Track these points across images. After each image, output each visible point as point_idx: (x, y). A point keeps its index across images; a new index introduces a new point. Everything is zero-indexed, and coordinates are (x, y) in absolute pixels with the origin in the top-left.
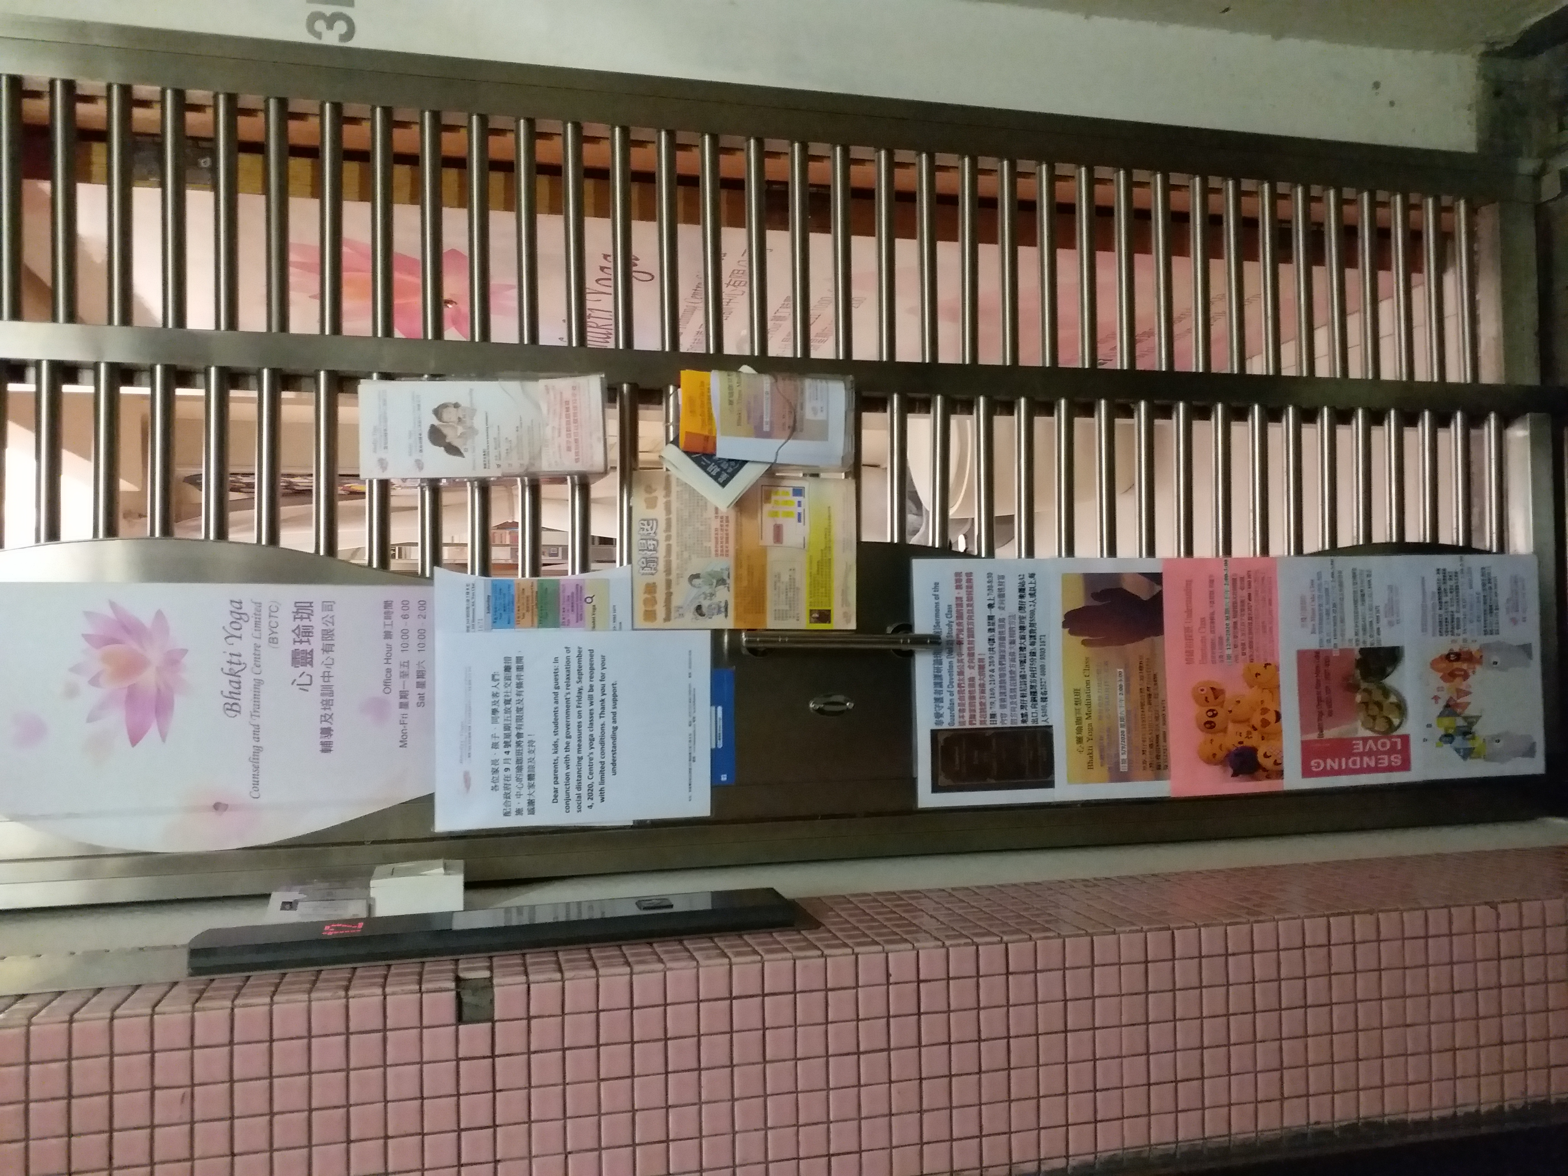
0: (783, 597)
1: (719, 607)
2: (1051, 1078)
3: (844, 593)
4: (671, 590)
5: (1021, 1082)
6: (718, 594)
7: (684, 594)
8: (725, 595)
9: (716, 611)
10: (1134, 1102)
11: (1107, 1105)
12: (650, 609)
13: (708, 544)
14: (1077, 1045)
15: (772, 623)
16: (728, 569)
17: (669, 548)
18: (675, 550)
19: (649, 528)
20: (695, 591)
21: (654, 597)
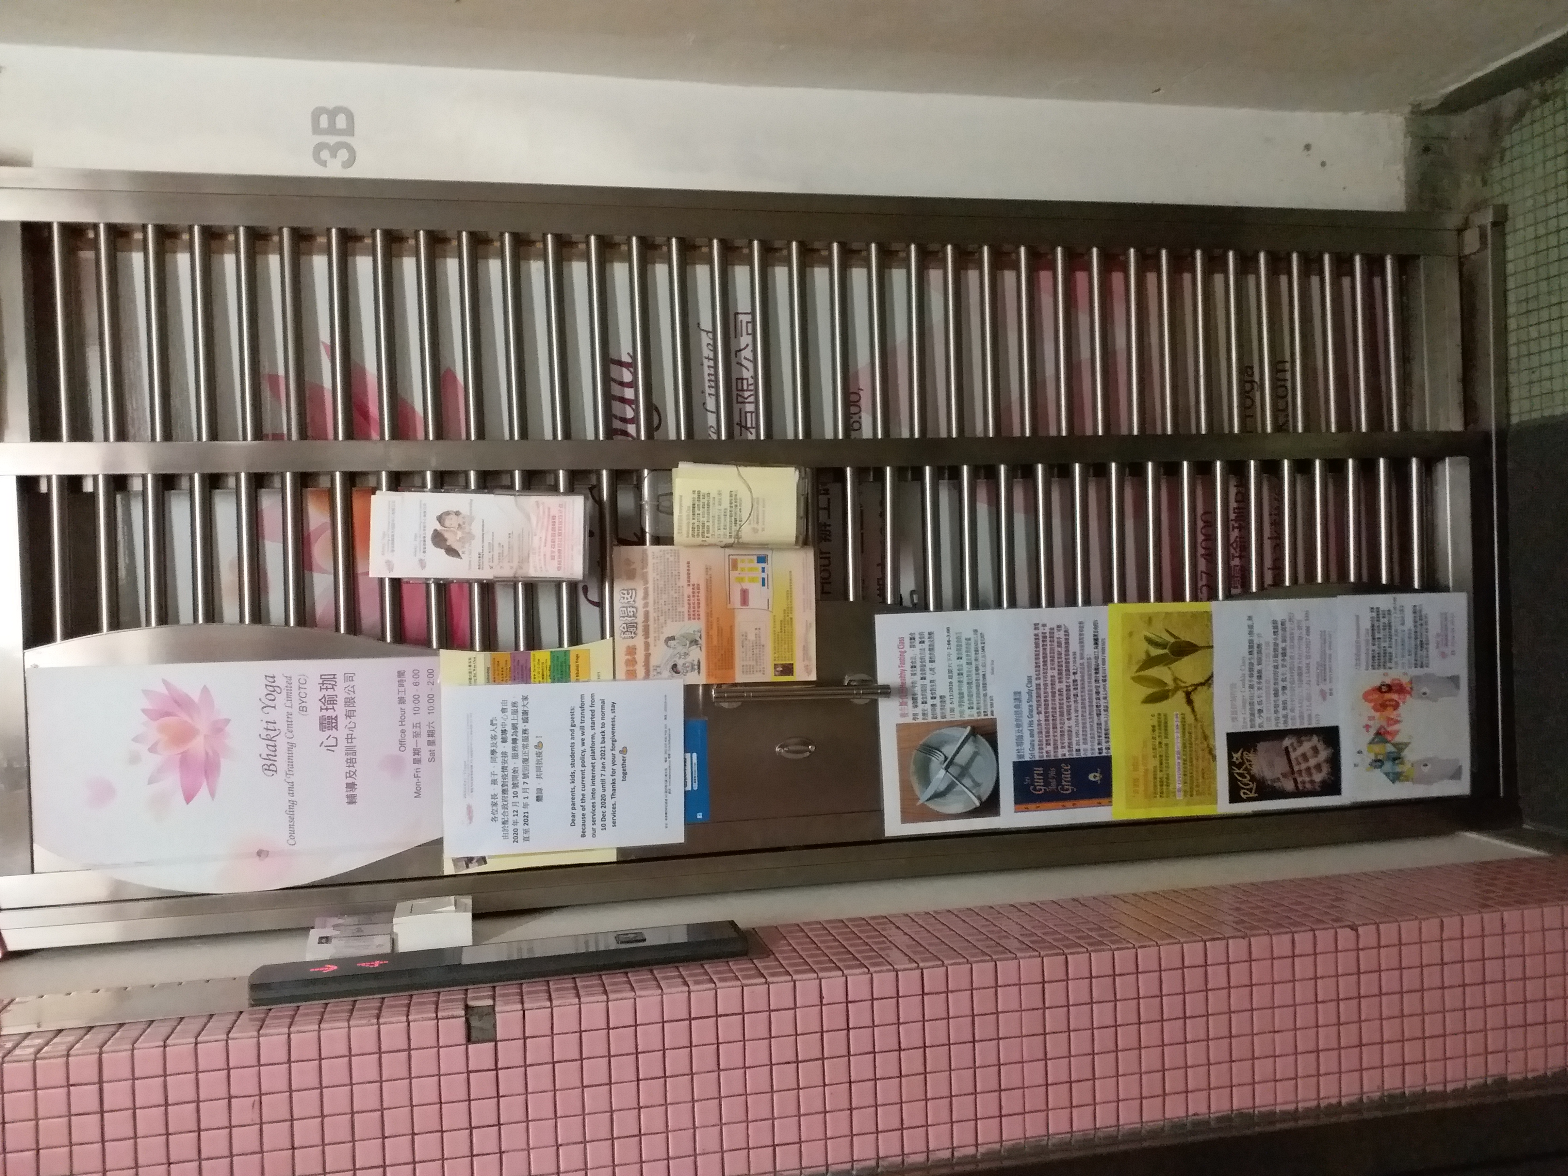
0: (750, 653)
1: (693, 665)
2: (961, 1081)
3: (805, 649)
4: (650, 651)
5: (936, 1084)
6: (691, 653)
7: (660, 654)
8: (697, 654)
9: (689, 669)
10: (1034, 1099)
11: (1011, 1101)
12: (631, 668)
13: (682, 609)
14: (985, 1052)
15: (740, 678)
16: (699, 631)
17: (647, 614)
18: (652, 615)
19: (629, 597)
20: (670, 651)
21: (634, 658)
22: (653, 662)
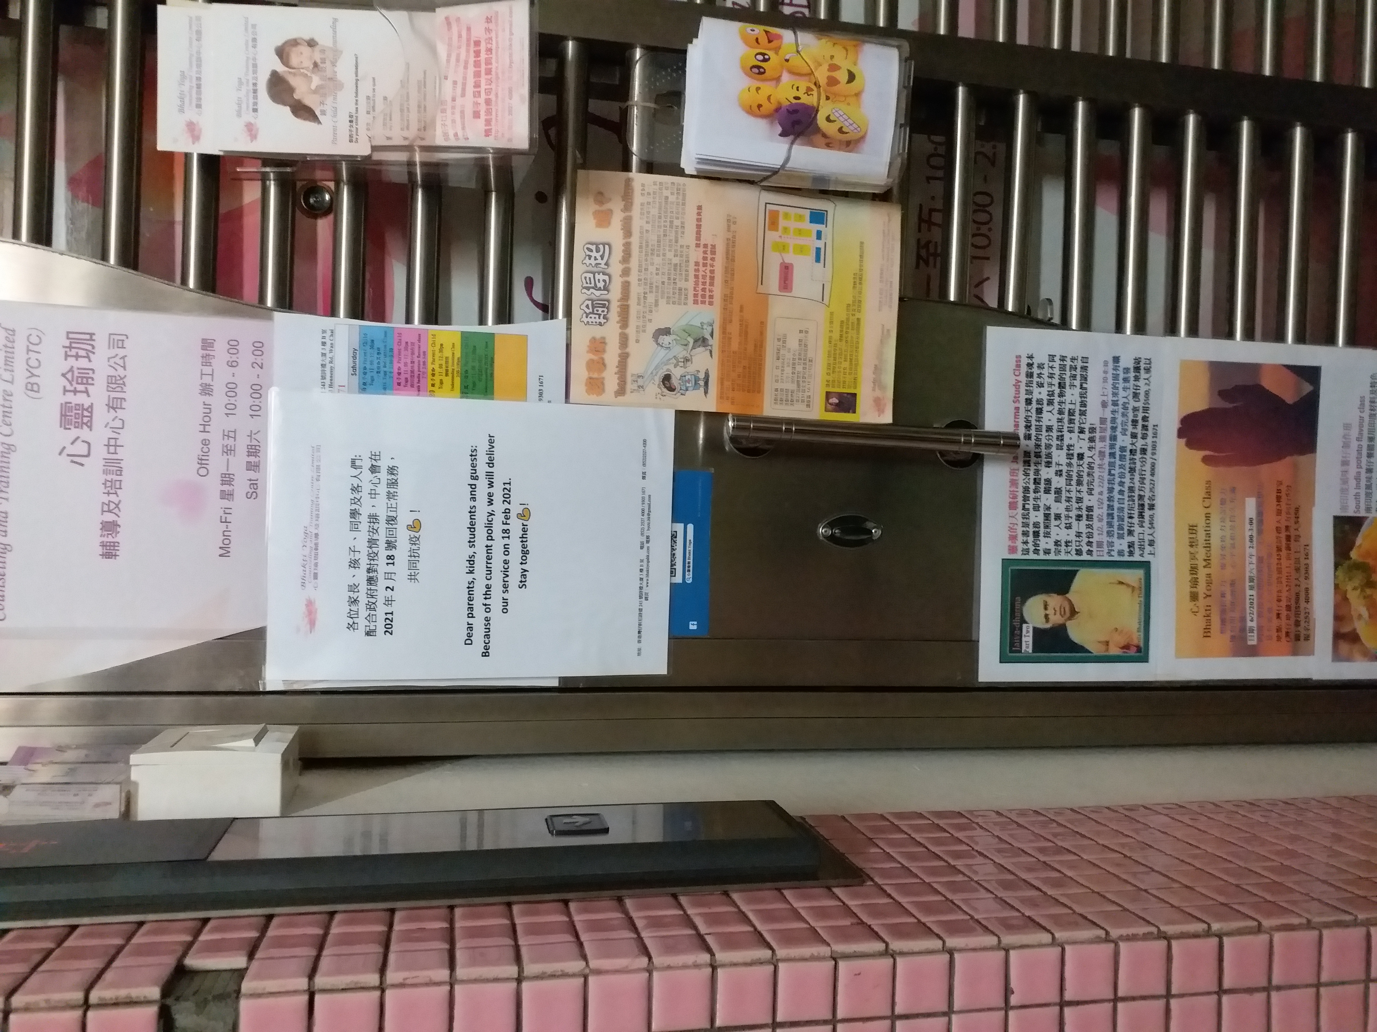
0: (788, 371)
1: (697, 380)
3: (878, 369)
4: (628, 350)
6: (695, 359)
7: (645, 357)
8: (705, 361)
9: (691, 385)
13: (683, 285)
15: (770, 409)
16: (711, 324)
17: (626, 287)
18: (635, 290)
19: (598, 255)
20: (662, 353)
21: (603, 359)
22: (634, 367)
